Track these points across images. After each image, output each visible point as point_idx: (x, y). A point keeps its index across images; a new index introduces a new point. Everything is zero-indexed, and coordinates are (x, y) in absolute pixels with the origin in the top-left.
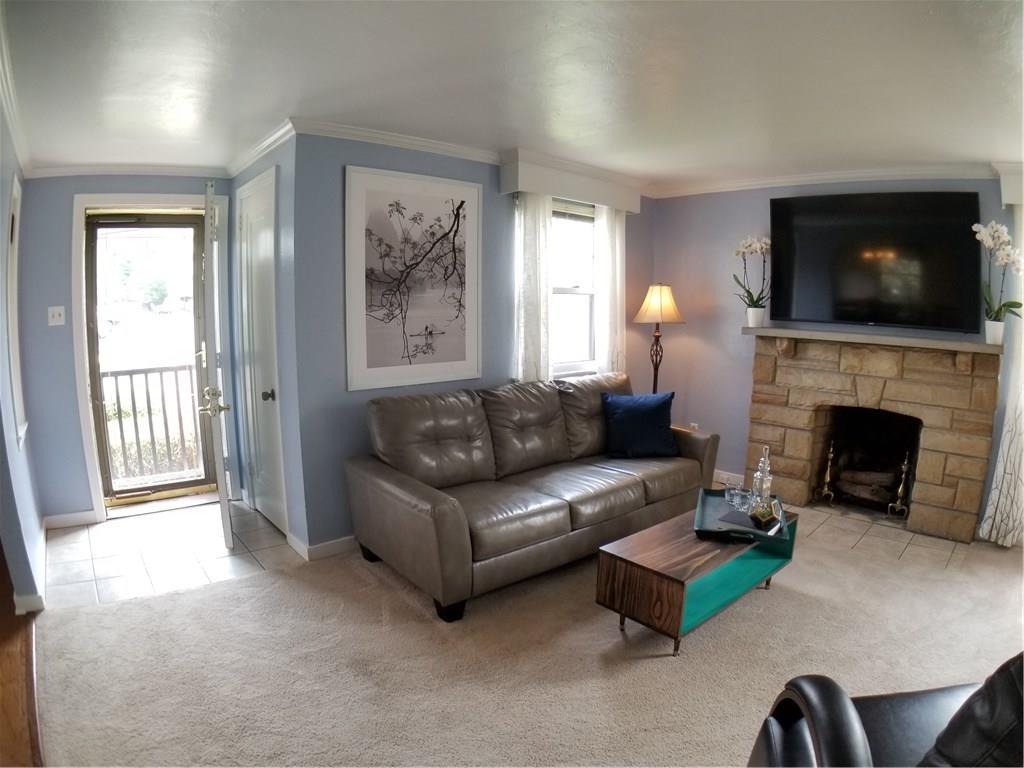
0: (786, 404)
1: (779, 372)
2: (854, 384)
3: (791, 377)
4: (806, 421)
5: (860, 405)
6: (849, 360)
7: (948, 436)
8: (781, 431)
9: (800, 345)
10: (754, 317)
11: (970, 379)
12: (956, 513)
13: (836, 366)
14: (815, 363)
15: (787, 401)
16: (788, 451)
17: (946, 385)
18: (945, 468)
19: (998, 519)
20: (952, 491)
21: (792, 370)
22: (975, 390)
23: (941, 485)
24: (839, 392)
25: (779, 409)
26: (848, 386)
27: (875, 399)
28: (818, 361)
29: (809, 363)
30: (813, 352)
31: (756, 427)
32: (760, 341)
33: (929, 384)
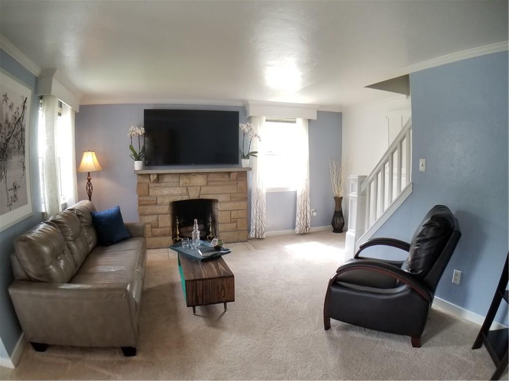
0: (156, 204)
1: (151, 190)
2: (187, 190)
3: (157, 191)
4: (168, 210)
5: (191, 198)
6: (184, 181)
7: (230, 204)
8: (156, 216)
9: (160, 177)
10: (138, 165)
11: (236, 182)
12: (239, 232)
13: (178, 184)
14: (168, 184)
15: (157, 203)
16: (161, 225)
17: (227, 185)
18: (231, 216)
19: (258, 229)
20: (235, 224)
21: (157, 188)
22: (239, 185)
23: (231, 223)
24: (181, 195)
25: (153, 207)
26: (185, 191)
27: (197, 195)
28: (170, 182)
29: (165, 184)
30: (167, 179)
31: (143, 217)
32: (140, 177)
33: (219, 185)
